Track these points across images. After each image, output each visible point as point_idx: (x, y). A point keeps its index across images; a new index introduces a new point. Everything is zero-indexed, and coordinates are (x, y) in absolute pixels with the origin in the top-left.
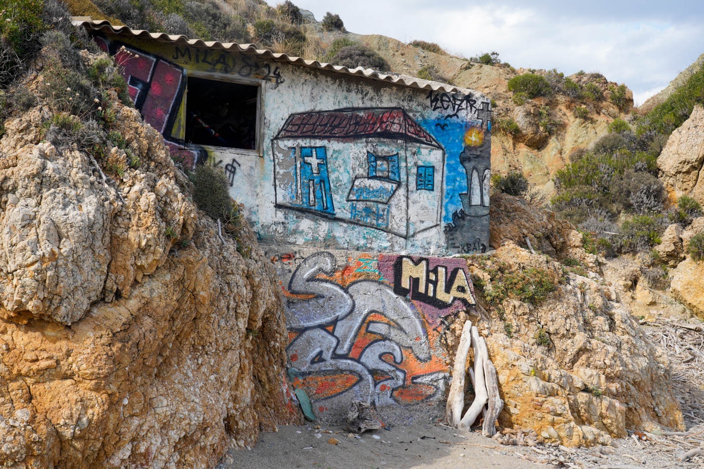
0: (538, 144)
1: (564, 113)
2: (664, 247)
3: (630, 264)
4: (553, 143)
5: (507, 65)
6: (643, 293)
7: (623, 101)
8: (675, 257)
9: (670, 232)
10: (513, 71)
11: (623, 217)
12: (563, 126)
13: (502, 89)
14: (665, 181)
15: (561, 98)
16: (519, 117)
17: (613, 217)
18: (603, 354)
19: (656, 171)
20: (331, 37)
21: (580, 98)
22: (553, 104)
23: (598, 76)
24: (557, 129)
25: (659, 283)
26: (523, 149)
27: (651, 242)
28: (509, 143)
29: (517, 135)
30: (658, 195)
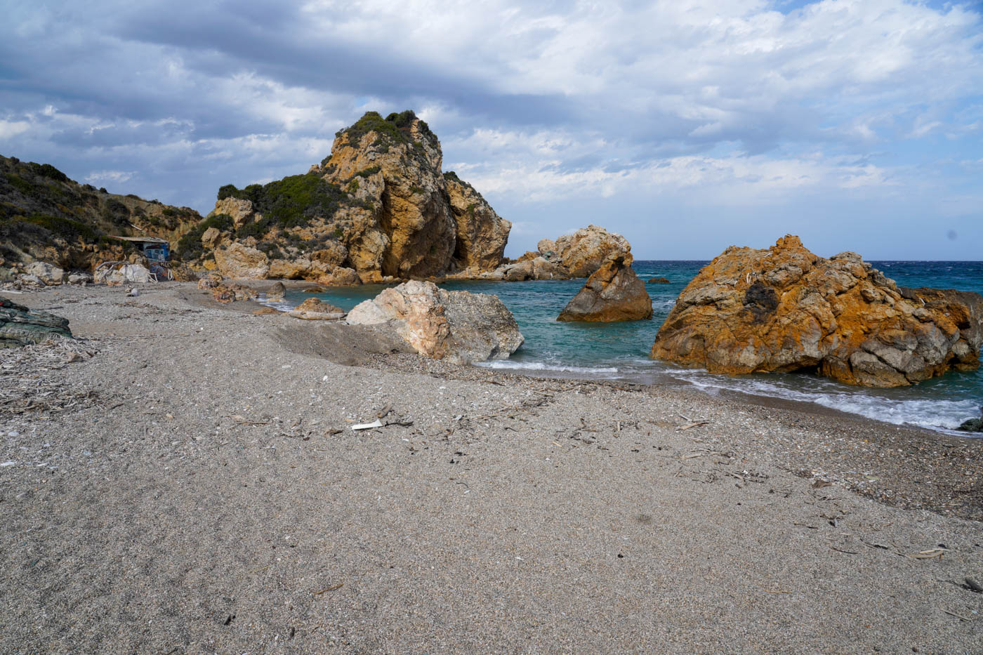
0: (173, 229)
1: (179, 220)
2: (202, 258)
3: (195, 261)
4: (177, 229)
5: (160, 204)
6: (198, 267)
7: (198, 217)
8: (204, 259)
9: (203, 255)
10: (163, 206)
11: (194, 251)
12: (180, 224)
13: (161, 213)
14: (203, 243)
15: (178, 216)
16: (166, 222)
17: (192, 251)
18: (186, 272)
19: (201, 241)
20: (104, 195)
21: (184, 216)
22: (176, 218)
23: (189, 208)
24: (178, 225)
25: (201, 265)
26: (169, 231)
27: (199, 256)
28: (165, 230)
29: (167, 227)
30: (201, 247)
